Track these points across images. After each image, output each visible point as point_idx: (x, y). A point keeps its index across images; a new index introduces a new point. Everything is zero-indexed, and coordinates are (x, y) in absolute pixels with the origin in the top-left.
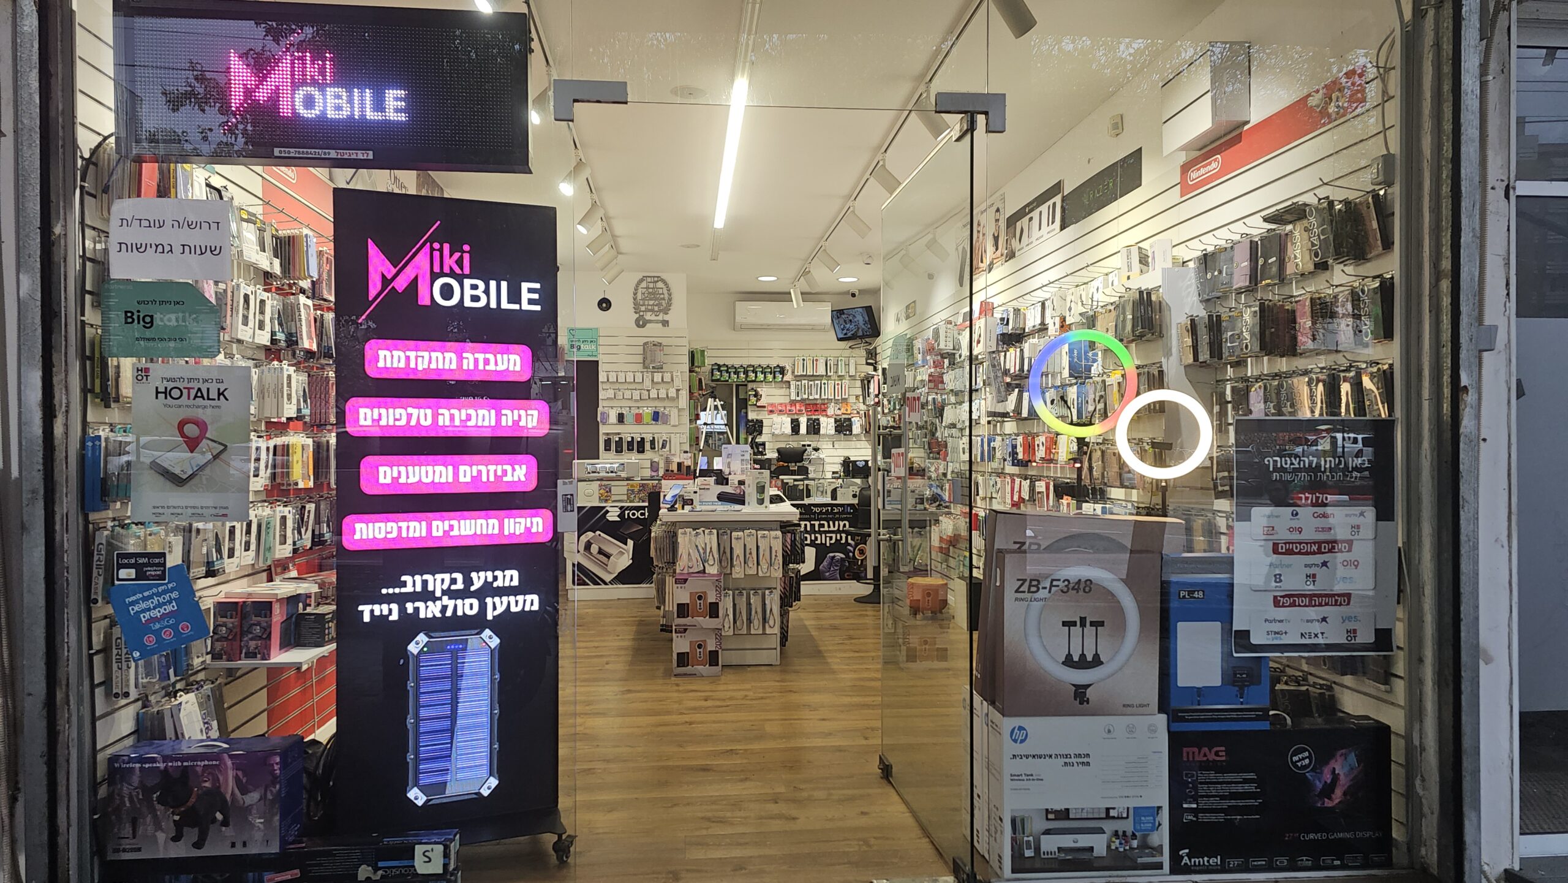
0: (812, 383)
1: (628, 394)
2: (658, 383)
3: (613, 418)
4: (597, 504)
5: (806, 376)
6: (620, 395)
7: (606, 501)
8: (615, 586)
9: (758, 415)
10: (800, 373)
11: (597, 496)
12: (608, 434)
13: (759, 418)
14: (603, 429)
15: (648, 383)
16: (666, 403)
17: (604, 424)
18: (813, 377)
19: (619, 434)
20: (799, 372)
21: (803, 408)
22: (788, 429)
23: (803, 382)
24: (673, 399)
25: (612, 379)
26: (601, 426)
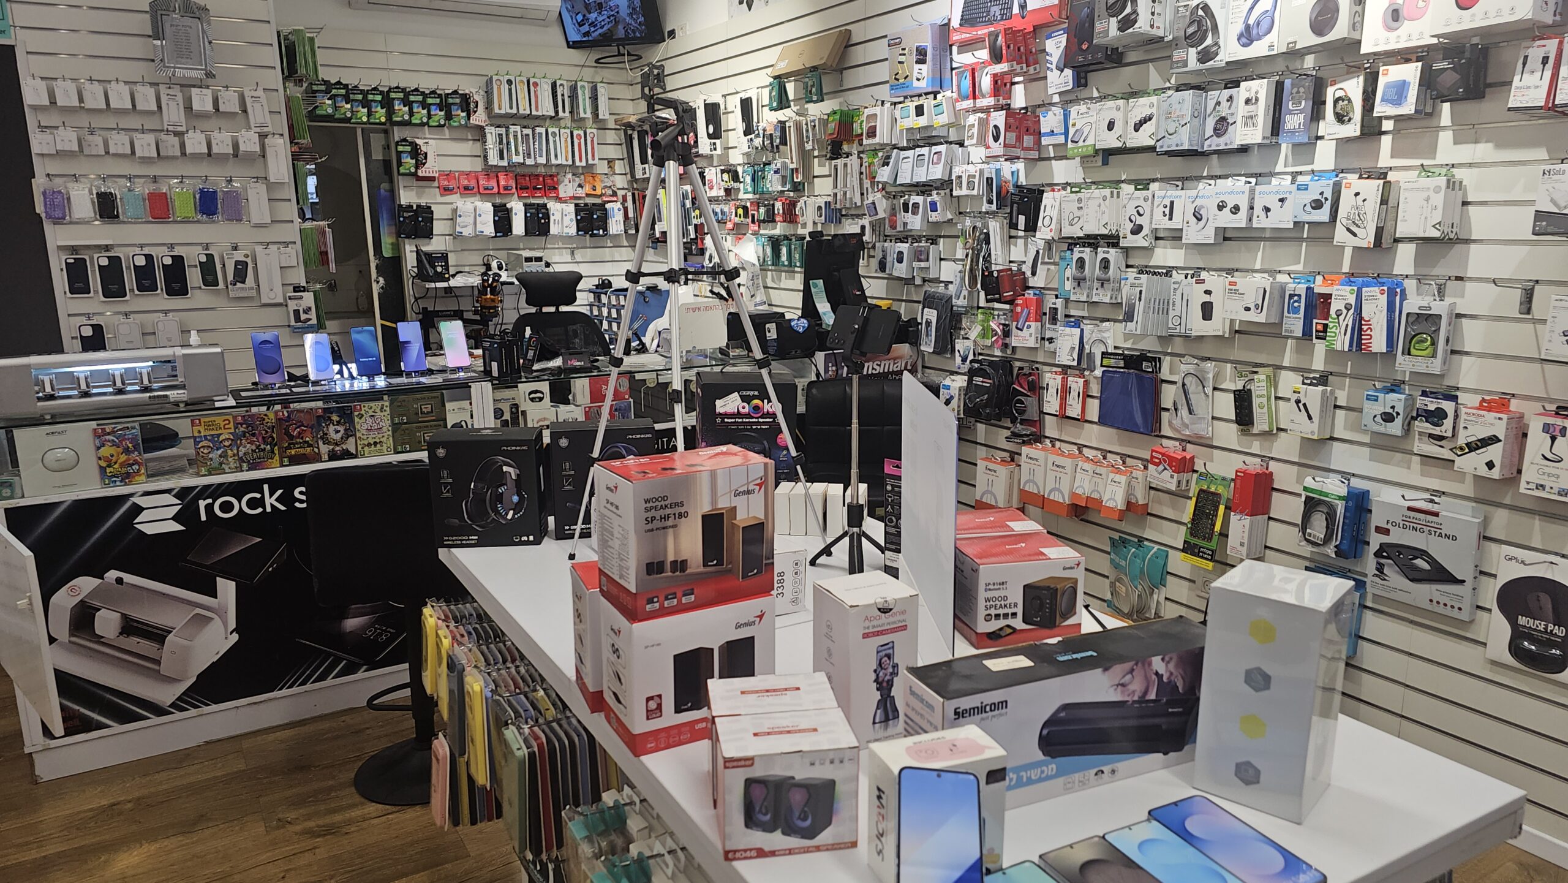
0: (529, 131)
1: (119, 143)
2: (203, 116)
3: (82, 203)
4: (95, 490)
5: (513, 116)
6: (96, 143)
7: (127, 478)
8: (193, 712)
9: (419, 196)
10: (505, 109)
11: (90, 465)
12: (74, 249)
13: (423, 202)
14: (56, 237)
15: (174, 114)
16: (231, 169)
17: (58, 221)
18: (530, 120)
19: (107, 248)
20: (502, 107)
21: (512, 183)
22: (488, 228)
23: (512, 128)
24: (250, 158)
25: (66, 97)
26: (48, 228)
